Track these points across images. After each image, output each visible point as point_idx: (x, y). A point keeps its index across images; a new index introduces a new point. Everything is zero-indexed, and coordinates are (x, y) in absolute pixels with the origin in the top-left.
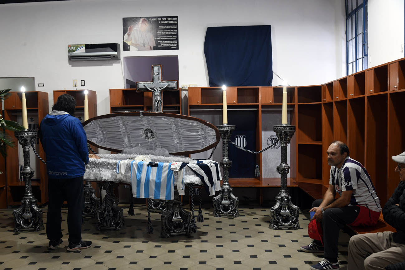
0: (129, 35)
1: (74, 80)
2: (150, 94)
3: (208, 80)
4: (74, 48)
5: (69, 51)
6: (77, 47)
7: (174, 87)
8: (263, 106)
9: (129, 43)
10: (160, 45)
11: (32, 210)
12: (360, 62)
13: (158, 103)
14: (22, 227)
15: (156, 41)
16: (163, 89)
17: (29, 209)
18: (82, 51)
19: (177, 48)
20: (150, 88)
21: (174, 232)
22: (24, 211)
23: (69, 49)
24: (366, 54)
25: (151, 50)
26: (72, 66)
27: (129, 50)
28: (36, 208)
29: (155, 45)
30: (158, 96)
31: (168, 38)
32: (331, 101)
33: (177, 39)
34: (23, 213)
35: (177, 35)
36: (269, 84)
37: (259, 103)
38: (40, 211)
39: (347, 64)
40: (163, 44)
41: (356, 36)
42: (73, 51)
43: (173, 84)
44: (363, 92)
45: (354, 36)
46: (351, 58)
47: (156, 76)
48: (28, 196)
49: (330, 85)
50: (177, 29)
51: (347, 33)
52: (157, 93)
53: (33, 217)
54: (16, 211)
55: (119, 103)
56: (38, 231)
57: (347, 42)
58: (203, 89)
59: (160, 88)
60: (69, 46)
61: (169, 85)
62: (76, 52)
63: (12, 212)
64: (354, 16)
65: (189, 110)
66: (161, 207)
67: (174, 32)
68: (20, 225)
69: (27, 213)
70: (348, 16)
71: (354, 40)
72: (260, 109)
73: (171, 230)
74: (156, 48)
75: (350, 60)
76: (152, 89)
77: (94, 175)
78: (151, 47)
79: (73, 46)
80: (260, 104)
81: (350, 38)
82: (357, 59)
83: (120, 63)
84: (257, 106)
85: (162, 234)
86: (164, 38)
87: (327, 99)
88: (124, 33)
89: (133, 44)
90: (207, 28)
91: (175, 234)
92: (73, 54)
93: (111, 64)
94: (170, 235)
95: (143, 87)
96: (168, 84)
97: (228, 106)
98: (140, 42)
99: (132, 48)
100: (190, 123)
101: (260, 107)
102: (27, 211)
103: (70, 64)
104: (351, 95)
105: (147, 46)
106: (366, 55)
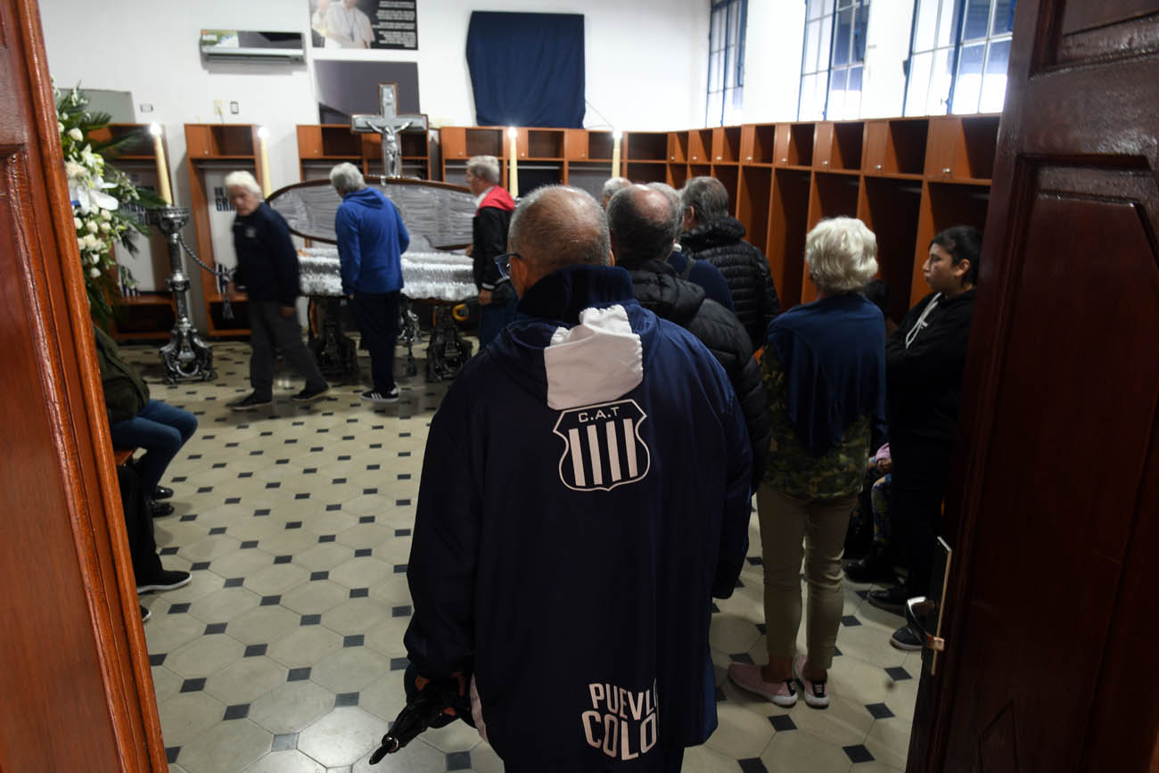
0: (322, 16)
1: (215, 102)
2: (375, 138)
3: (474, 113)
4: (214, 38)
5: (203, 43)
6: (221, 35)
7: (421, 128)
8: (571, 164)
9: (322, 32)
10: (383, 38)
11: (194, 347)
12: (729, 93)
13: (394, 156)
14: (180, 376)
15: (376, 31)
16: (402, 131)
17: (189, 345)
18: (231, 45)
19: (416, 48)
20: (379, 128)
21: (448, 373)
22: (178, 349)
23: (205, 38)
24: (741, 83)
25: (367, 47)
26: (211, 72)
27: (323, 46)
28: (202, 344)
29: (373, 39)
30: (393, 145)
31: (398, 26)
32: (683, 161)
33: (415, 31)
34: (179, 352)
35: (415, 21)
36: (579, 125)
37: (563, 157)
38: (210, 348)
39: (708, 93)
40: (390, 38)
41: (727, 48)
42: (213, 43)
43: (419, 123)
44: (735, 155)
45: (723, 46)
46: (717, 84)
47: (388, 104)
48: (182, 323)
49: (684, 136)
50: (414, 10)
51: (710, 37)
52: (390, 137)
53: (197, 357)
54: (166, 349)
55: (316, 152)
56: (208, 381)
57: (711, 53)
58: (468, 131)
59: (396, 128)
60: (204, 32)
61: (411, 123)
62: (218, 45)
63: (156, 351)
64: (725, 11)
65: (445, 167)
66: (405, 335)
67: (408, 16)
68: (177, 372)
69: (184, 351)
70: (714, 8)
71: (723, 54)
72: (566, 168)
73: (444, 369)
74: (375, 45)
75: (713, 88)
76: (383, 129)
77: (311, 285)
78: (365, 43)
79: (212, 32)
80: (566, 160)
81: (715, 47)
82: (725, 89)
83: (305, 70)
84: (561, 164)
85: (428, 376)
86: (391, 26)
87: (676, 157)
88: (312, 12)
89: (330, 35)
90: (470, 13)
91: (449, 375)
92: (213, 50)
93: (289, 73)
94: (443, 379)
95: (365, 125)
96: (410, 120)
97: (520, 163)
98: (345, 31)
99: (328, 42)
100: (468, 200)
101: (566, 164)
102: (184, 347)
103: (205, 68)
104: (718, 158)
105: (357, 38)
106: (739, 85)
